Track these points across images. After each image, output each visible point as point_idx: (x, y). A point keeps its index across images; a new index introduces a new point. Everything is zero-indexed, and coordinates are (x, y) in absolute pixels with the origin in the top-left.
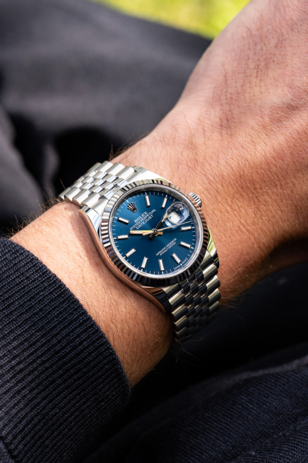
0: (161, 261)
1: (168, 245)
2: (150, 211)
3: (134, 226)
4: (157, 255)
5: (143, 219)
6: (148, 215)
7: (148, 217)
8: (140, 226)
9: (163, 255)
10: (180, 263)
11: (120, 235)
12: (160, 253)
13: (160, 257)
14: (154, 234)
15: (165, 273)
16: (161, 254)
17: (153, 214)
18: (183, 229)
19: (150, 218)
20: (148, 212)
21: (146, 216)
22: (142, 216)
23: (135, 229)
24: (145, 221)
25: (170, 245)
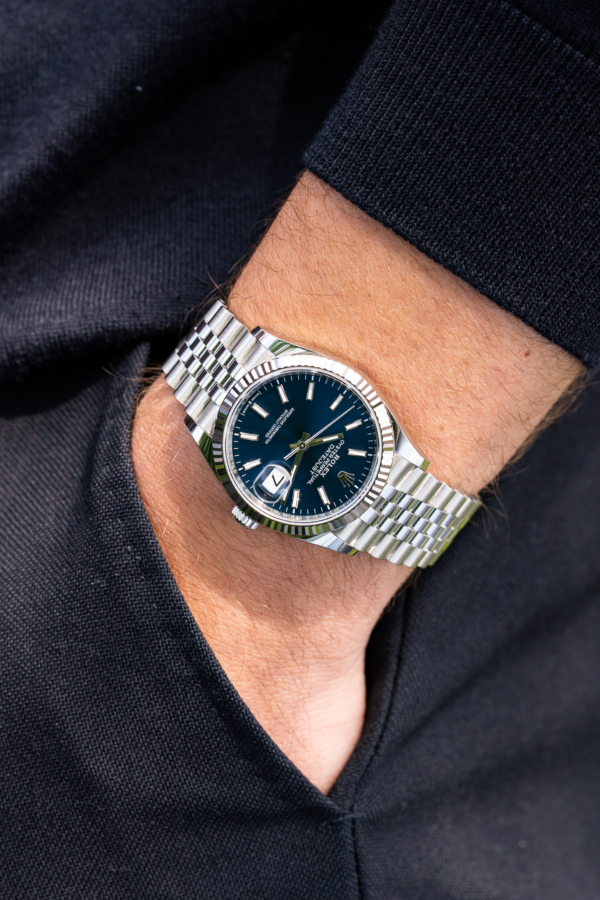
0: (285, 399)
1: (277, 429)
2: (316, 479)
3: (338, 447)
4: (293, 409)
5: (326, 463)
6: (319, 471)
7: (318, 469)
8: (329, 451)
9: (282, 412)
10: (252, 405)
11: (359, 427)
12: (288, 413)
13: (287, 406)
16: (286, 411)
17: (310, 476)
18: (257, 462)
20: (320, 477)
21: (322, 468)
22: (329, 467)
23: (336, 442)
24: (323, 460)
25: (274, 430)
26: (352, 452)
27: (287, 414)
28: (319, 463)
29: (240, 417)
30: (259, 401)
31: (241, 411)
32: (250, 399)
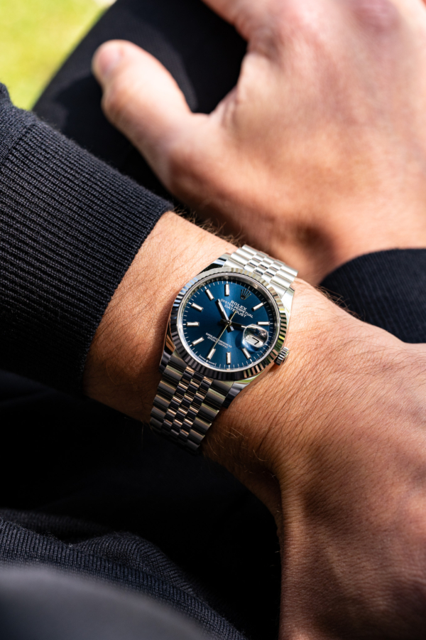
0: (201, 339)
2: (249, 312)
4: (207, 334)
9: (210, 340)
10: (208, 359)
12: (210, 337)
13: (205, 337)
14: (226, 323)
15: (191, 348)
19: (242, 315)
26: (228, 292)
30: (205, 356)
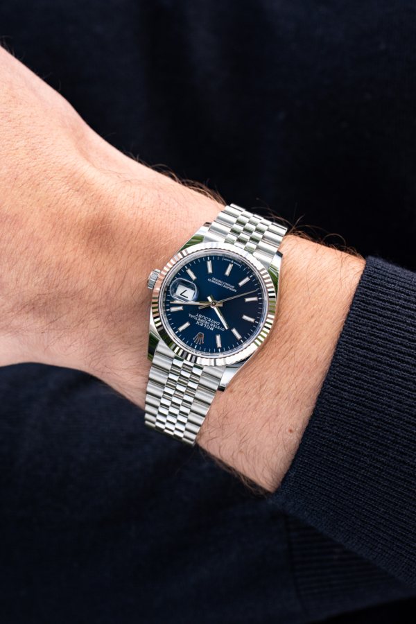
0: (241, 284)
2: (193, 319)
3: (219, 328)
5: (206, 322)
6: (199, 319)
7: (201, 319)
8: (215, 322)
11: (236, 337)
13: (237, 287)
18: (194, 277)
19: (201, 316)
20: (196, 321)
21: (202, 321)
22: (204, 325)
23: (222, 325)
24: (207, 320)
25: (218, 282)
26: (218, 338)
27: (232, 288)
28: (205, 318)
29: (221, 257)
30: (235, 267)
31: (225, 258)
32: (234, 261)
